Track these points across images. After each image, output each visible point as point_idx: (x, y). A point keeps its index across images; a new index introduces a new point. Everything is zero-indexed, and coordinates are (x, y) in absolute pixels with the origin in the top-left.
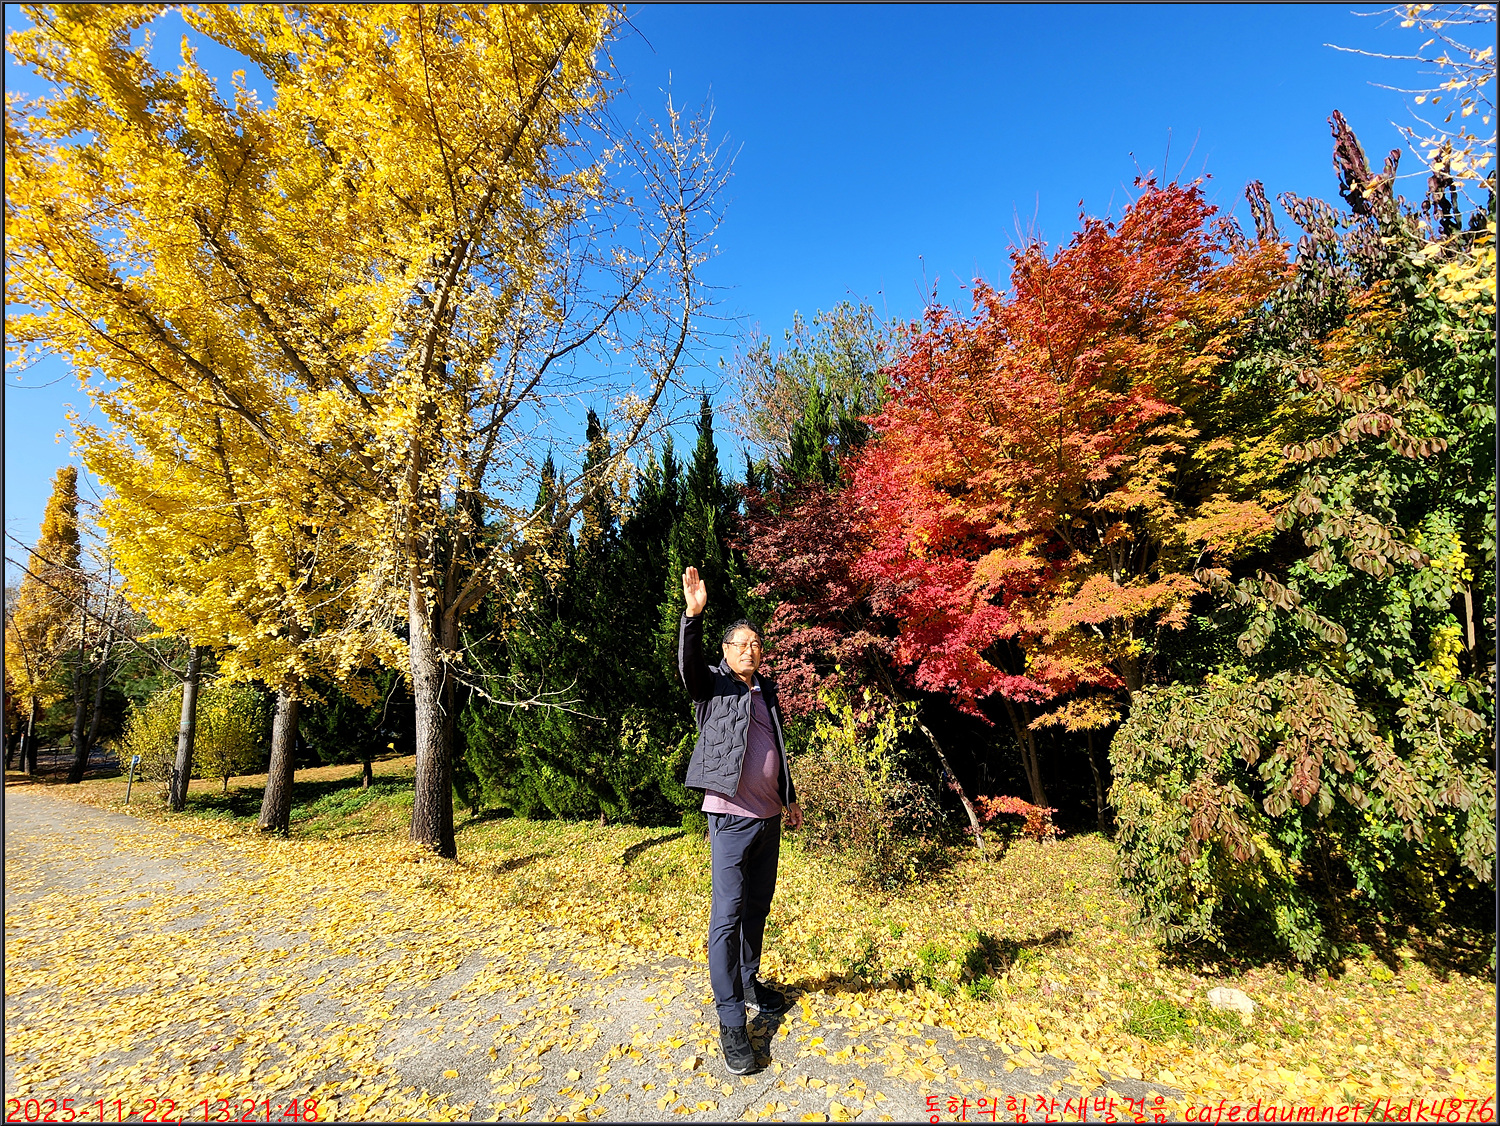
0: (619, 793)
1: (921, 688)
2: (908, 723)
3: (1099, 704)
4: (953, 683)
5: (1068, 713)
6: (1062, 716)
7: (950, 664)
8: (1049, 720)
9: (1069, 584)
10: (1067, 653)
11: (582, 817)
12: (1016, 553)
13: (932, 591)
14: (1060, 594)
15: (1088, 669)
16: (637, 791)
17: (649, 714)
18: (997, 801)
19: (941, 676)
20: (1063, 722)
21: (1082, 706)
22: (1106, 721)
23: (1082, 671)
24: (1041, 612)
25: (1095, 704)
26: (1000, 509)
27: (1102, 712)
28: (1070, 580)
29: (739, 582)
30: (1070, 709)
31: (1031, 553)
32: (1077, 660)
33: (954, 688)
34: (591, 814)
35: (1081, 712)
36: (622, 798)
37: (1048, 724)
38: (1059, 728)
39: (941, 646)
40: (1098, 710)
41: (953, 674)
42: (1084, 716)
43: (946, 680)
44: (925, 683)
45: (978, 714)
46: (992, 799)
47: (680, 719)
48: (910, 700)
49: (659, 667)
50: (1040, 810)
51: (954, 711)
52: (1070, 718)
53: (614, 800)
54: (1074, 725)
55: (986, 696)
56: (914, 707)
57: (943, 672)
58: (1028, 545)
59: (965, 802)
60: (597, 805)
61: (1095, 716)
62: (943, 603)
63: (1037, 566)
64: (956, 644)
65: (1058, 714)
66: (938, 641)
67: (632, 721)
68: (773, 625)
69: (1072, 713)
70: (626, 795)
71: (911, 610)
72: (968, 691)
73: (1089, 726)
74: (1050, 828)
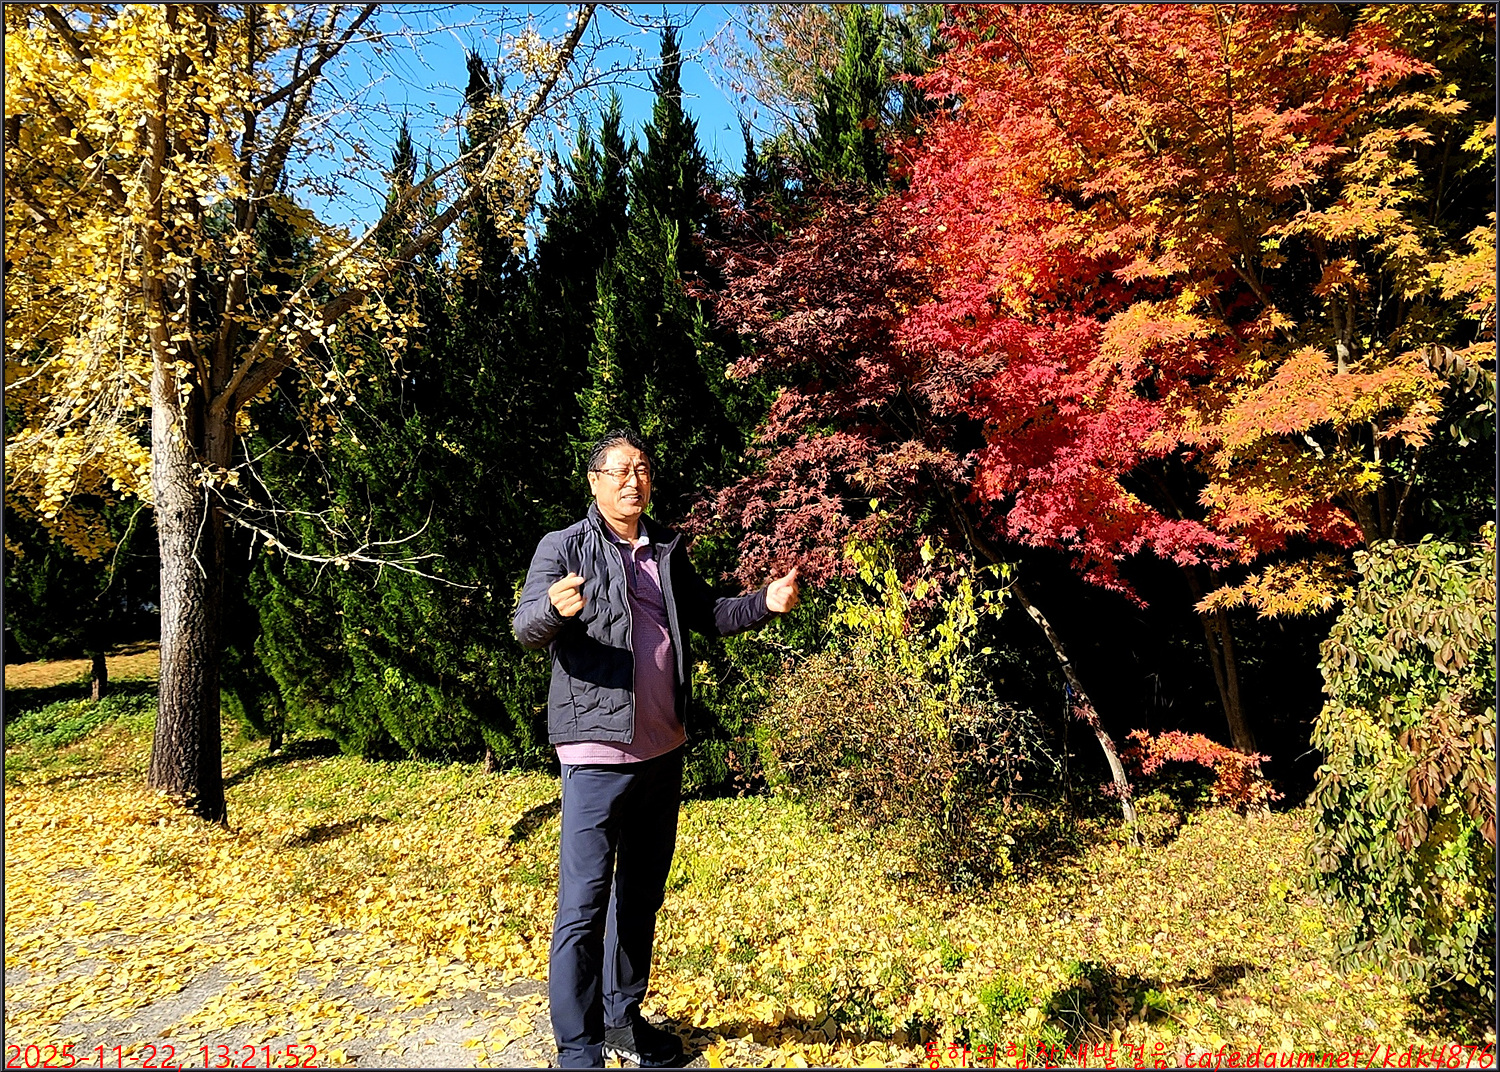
0: (514, 715)
1: (1015, 540)
2: (994, 600)
3: (1317, 573)
4: (1070, 532)
5: (1265, 586)
6: (1254, 591)
7: (1064, 501)
8: (1231, 596)
9: (1260, 364)
10: (1258, 484)
11: (455, 755)
12: (1172, 309)
13: (1032, 373)
14: (1246, 381)
15: (1290, 511)
18: (1164, 739)
19: (1048, 520)
20: (1254, 601)
21: (1288, 574)
22: (1326, 601)
23: (1281, 513)
24: (1213, 409)
25: (1309, 572)
26: (1138, 234)
27: (1323, 586)
28: (1263, 357)
29: (710, 355)
30: (1268, 580)
31: (1197, 310)
32: (1275, 495)
33: (1070, 541)
34: (470, 753)
35: (1287, 585)
36: (520, 724)
37: (1229, 604)
38: (1247, 611)
39: (1049, 470)
40: (1315, 582)
41: (1069, 516)
42: (1290, 592)
43: (1057, 526)
44: (1025, 531)
45: (1117, 586)
46: (1155, 734)
48: (999, 562)
50: (1241, 759)
51: (1076, 577)
52: (1266, 594)
53: (506, 727)
54: (1272, 605)
55: (1127, 555)
56: (1006, 573)
57: (1052, 514)
58: (1188, 297)
59: (1104, 739)
60: (478, 736)
61: (1307, 593)
62: (1052, 394)
63: (1202, 334)
64: (1071, 465)
65: (1248, 588)
66: (1044, 459)
68: (769, 428)
69: (1272, 587)
70: (526, 720)
71: (995, 406)
72: (1097, 546)
73: (1297, 609)
74: (1260, 790)
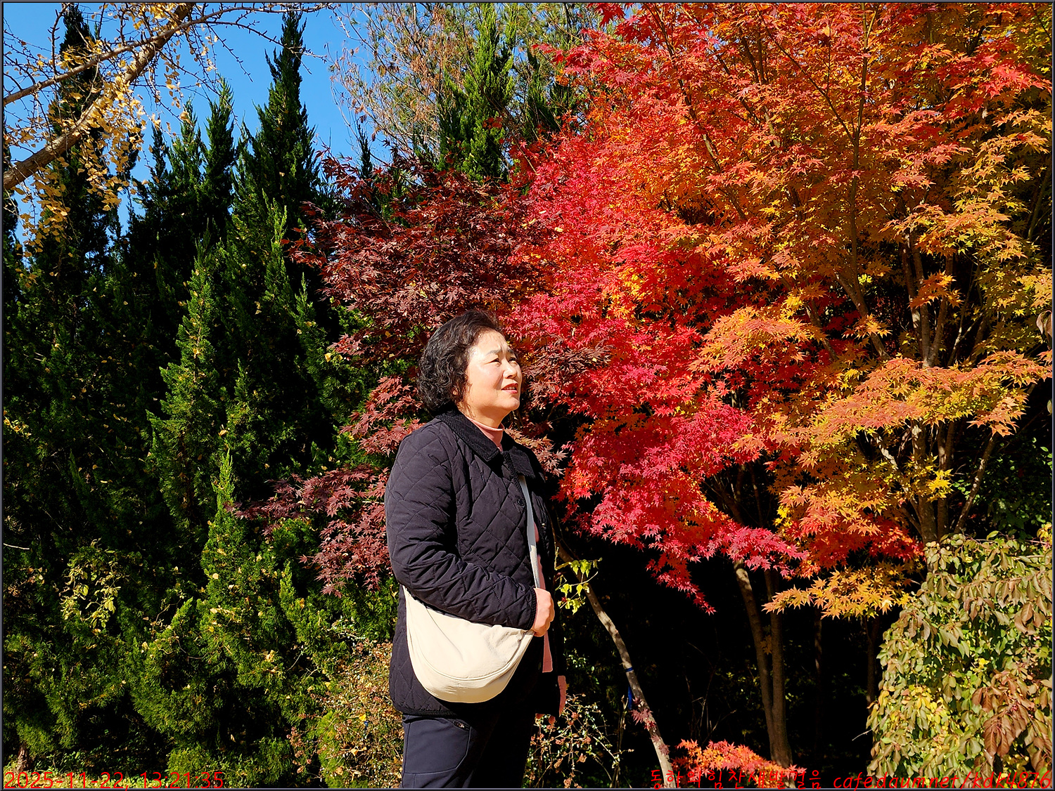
1: (600, 536)
2: (572, 594)
3: (878, 579)
4: (652, 530)
5: (829, 589)
6: (819, 593)
7: (649, 500)
8: (800, 598)
9: (852, 371)
10: (837, 487)
12: (774, 315)
13: (633, 374)
14: (836, 389)
15: (866, 512)
16: (93, 709)
17: (123, 562)
18: (711, 750)
19: (632, 517)
20: (819, 602)
21: (853, 578)
22: (886, 604)
23: (856, 515)
24: (802, 418)
25: (872, 577)
26: (754, 234)
27: (882, 590)
28: (854, 367)
30: (834, 583)
31: (799, 315)
32: (850, 499)
33: (652, 540)
35: (850, 590)
36: (63, 719)
37: (796, 604)
38: (811, 611)
39: (639, 467)
40: (876, 586)
41: (654, 515)
42: (854, 596)
43: (641, 524)
44: (607, 528)
45: (688, 588)
47: (183, 577)
48: (579, 557)
49: (155, 483)
50: (778, 769)
51: (650, 579)
52: (831, 597)
54: (836, 607)
55: (703, 559)
56: (585, 569)
57: (638, 511)
58: (793, 301)
61: (869, 596)
62: (650, 395)
63: (803, 336)
64: (662, 464)
65: (814, 590)
66: (634, 458)
67: (88, 571)
69: (835, 591)
70: (70, 714)
71: (593, 400)
72: (675, 547)
73: (858, 610)
